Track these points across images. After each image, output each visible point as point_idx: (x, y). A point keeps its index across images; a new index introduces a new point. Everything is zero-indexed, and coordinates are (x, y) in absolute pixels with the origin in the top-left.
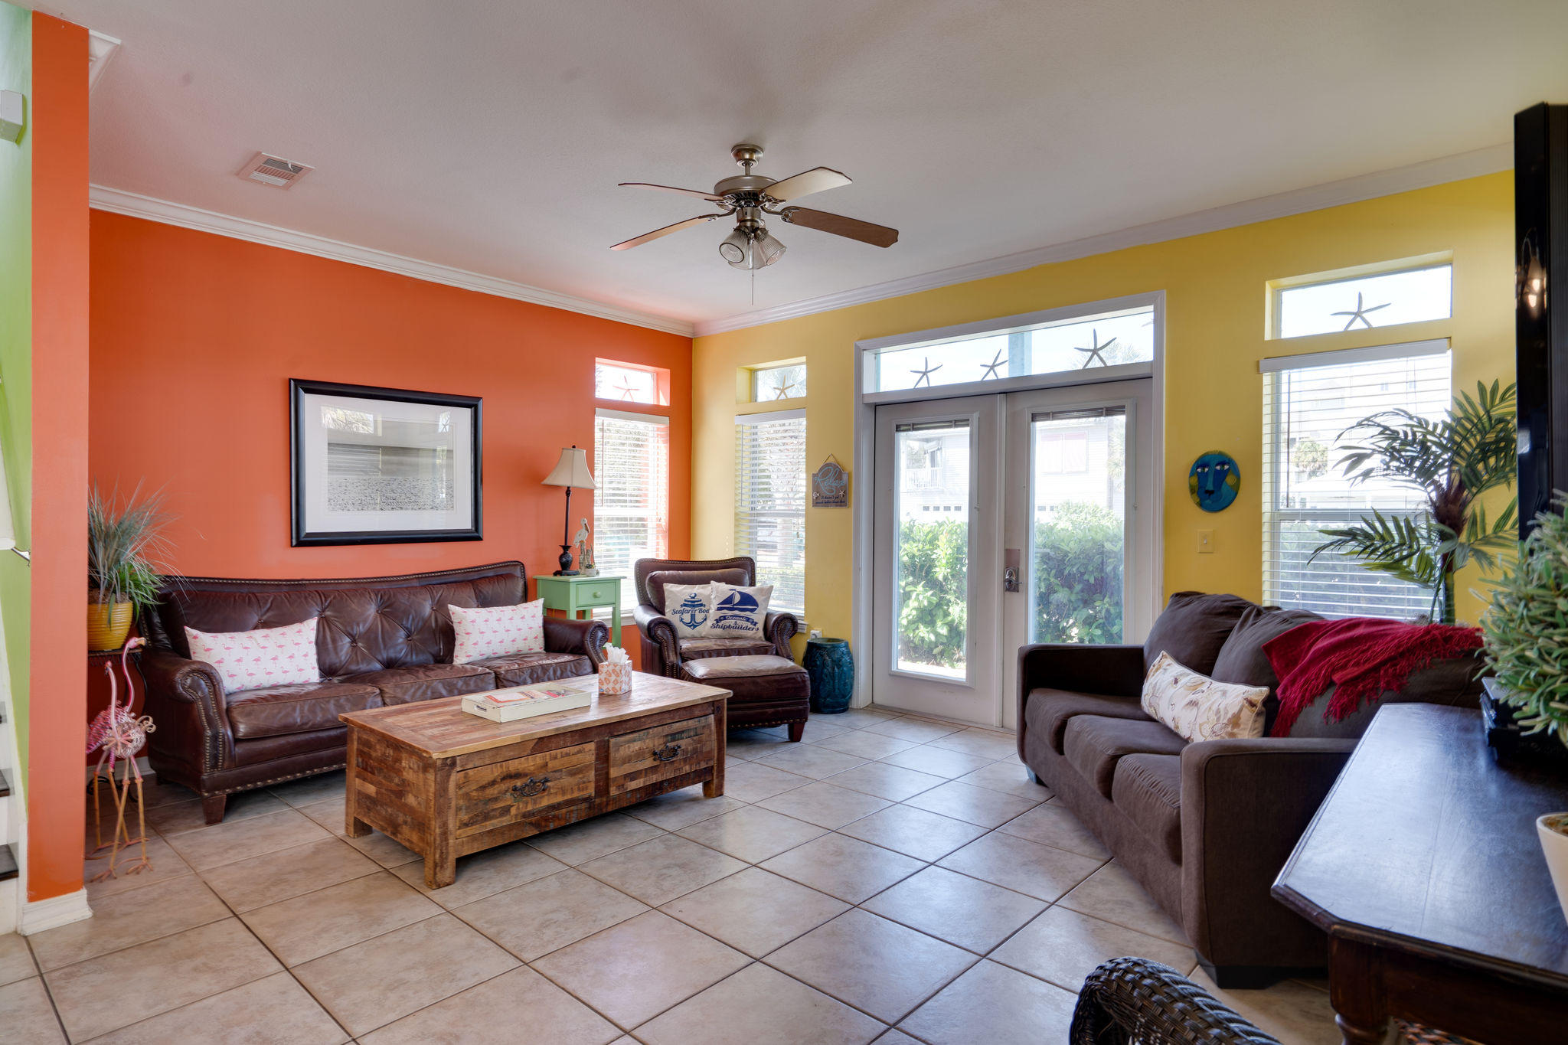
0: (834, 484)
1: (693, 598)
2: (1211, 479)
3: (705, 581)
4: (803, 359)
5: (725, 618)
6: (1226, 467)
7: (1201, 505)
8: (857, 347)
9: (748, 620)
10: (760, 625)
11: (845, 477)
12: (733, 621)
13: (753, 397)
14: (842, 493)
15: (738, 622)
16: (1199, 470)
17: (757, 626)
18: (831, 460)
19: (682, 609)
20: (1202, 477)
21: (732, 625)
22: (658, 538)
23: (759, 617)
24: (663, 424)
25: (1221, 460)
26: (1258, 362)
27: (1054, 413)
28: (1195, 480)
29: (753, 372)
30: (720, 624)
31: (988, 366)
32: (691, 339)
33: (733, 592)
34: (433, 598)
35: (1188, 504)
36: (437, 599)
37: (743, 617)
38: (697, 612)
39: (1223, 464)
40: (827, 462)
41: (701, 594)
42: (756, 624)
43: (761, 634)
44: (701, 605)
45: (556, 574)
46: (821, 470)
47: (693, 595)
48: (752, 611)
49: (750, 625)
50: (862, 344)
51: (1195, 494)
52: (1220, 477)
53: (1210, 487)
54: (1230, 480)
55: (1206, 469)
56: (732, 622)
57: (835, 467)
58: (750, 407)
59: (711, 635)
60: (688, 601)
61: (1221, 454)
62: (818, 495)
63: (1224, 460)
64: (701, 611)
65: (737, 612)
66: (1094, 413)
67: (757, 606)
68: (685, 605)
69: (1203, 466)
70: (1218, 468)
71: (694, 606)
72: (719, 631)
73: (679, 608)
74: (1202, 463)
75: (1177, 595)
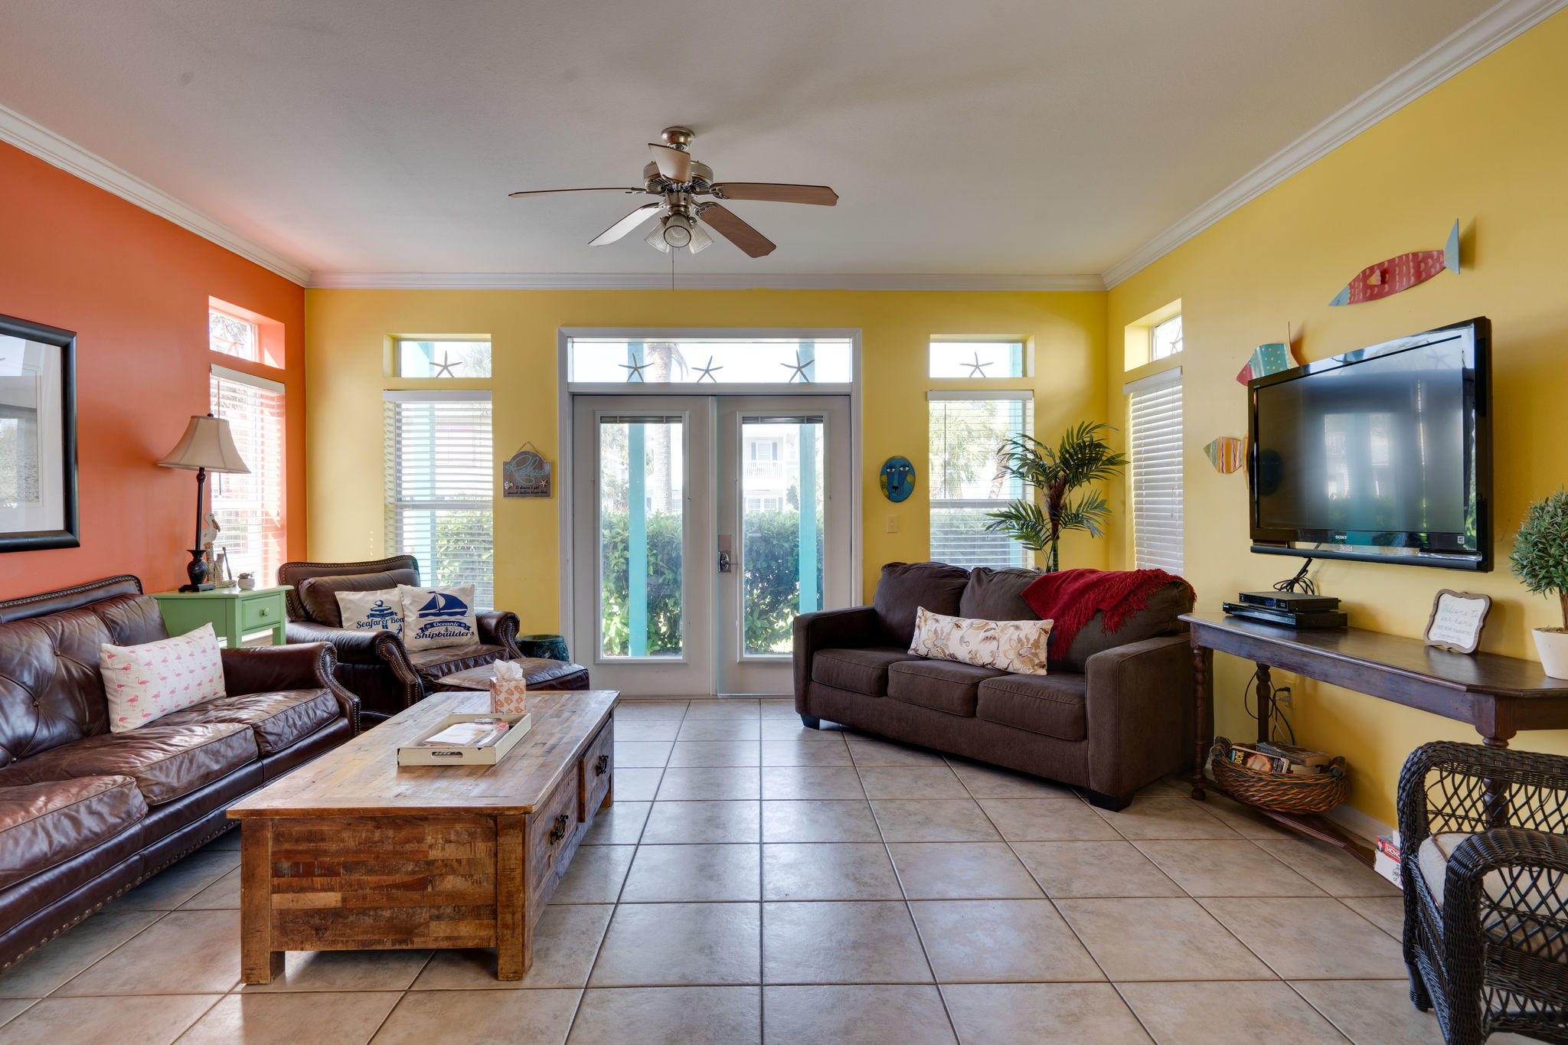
0: (532, 474)
1: (379, 606)
2: (896, 477)
3: (392, 584)
4: (489, 336)
5: (432, 625)
6: (907, 468)
7: (889, 497)
8: (561, 333)
9: (460, 624)
10: (474, 628)
11: (547, 467)
12: (444, 628)
13: (397, 370)
14: (543, 483)
15: (450, 628)
16: (888, 470)
17: (471, 630)
18: (528, 448)
19: (370, 620)
20: (890, 476)
21: (443, 632)
22: (266, 537)
23: (470, 620)
24: (277, 392)
25: (903, 464)
26: (926, 393)
27: (762, 418)
28: (885, 478)
29: (397, 341)
30: (427, 633)
31: (703, 370)
32: (304, 288)
33: (433, 595)
34: (52, 636)
35: (879, 497)
36: (59, 637)
37: (454, 622)
38: (389, 622)
39: (904, 466)
40: (523, 450)
41: (388, 601)
42: (468, 628)
43: (476, 638)
44: (392, 613)
45: (183, 590)
46: (514, 458)
47: (379, 603)
48: (463, 614)
49: (463, 630)
50: (566, 331)
51: (885, 490)
52: (903, 476)
53: (896, 484)
54: (909, 478)
55: (893, 470)
56: (442, 629)
57: (535, 455)
58: (394, 383)
59: (416, 647)
60: (376, 611)
61: (903, 459)
62: (511, 484)
63: (906, 464)
64: (394, 621)
65: (445, 618)
66: (797, 420)
67: (467, 608)
68: (372, 615)
69: (891, 467)
70: (902, 469)
71: (383, 616)
72: (425, 642)
73: (366, 620)
74: (890, 465)
75: (889, 565)
